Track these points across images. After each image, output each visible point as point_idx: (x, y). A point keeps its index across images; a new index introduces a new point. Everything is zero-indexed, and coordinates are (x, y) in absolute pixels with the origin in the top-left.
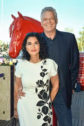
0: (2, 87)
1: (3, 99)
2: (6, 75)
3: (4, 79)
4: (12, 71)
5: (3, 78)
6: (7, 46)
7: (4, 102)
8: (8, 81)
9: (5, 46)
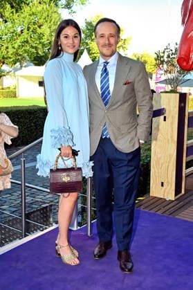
0: (160, 135)
1: (160, 158)
2: (170, 111)
3: (165, 120)
4: (182, 105)
5: (162, 117)
6: (174, 51)
7: (162, 165)
8: (172, 123)
9: (171, 52)
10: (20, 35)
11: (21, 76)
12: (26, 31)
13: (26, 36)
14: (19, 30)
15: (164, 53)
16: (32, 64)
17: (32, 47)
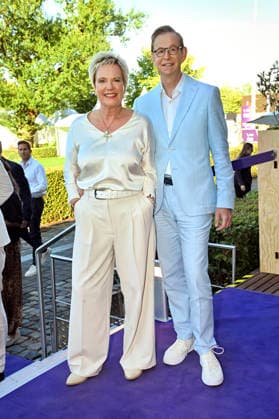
0: (271, 188)
1: (272, 220)
3: (276, 167)
5: (272, 163)
7: (275, 228)
10: (58, 75)
11: (62, 128)
12: (65, 69)
13: (66, 75)
14: (57, 67)
15: (270, 74)
16: (74, 111)
17: (74, 89)
